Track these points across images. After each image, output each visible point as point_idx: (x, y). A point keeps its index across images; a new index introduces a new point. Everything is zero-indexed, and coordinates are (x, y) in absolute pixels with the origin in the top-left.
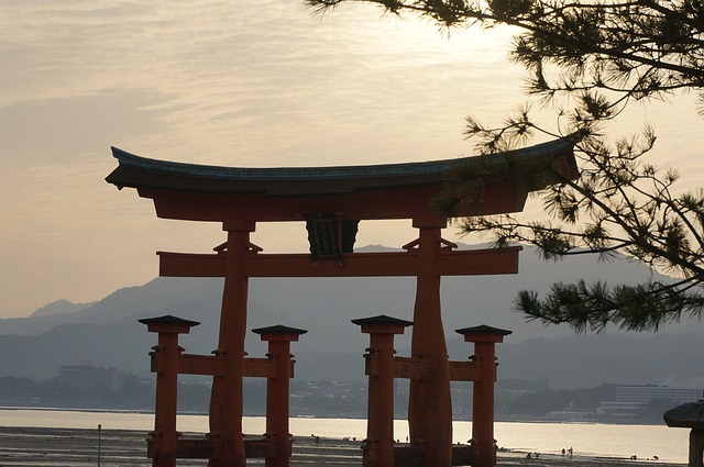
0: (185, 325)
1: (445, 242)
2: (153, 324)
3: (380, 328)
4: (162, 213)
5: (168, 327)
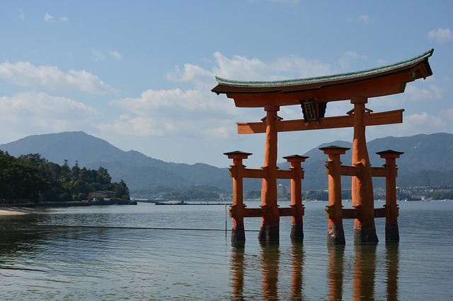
0: (246, 155)
1: (367, 109)
2: (230, 155)
3: (334, 151)
4: (238, 105)
5: (238, 156)
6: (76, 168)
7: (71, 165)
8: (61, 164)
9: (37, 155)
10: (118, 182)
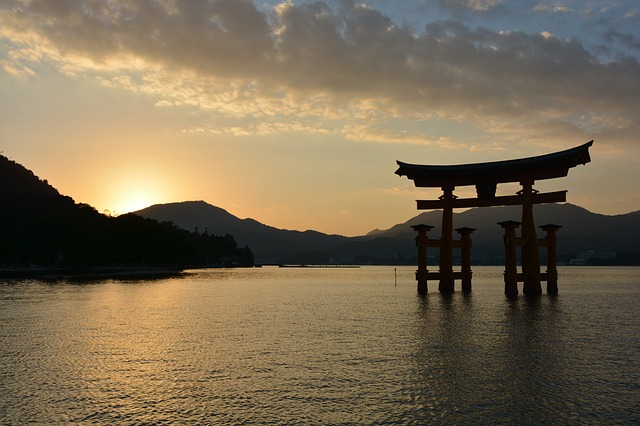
0: (429, 228)
1: (534, 190)
2: (416, 228)
3: (509, 226)
4: (417, 185)
6: (205, 234)
7: (201, 232)
8: (192, 231)
9: (170, 223)
10: (243, 247)
